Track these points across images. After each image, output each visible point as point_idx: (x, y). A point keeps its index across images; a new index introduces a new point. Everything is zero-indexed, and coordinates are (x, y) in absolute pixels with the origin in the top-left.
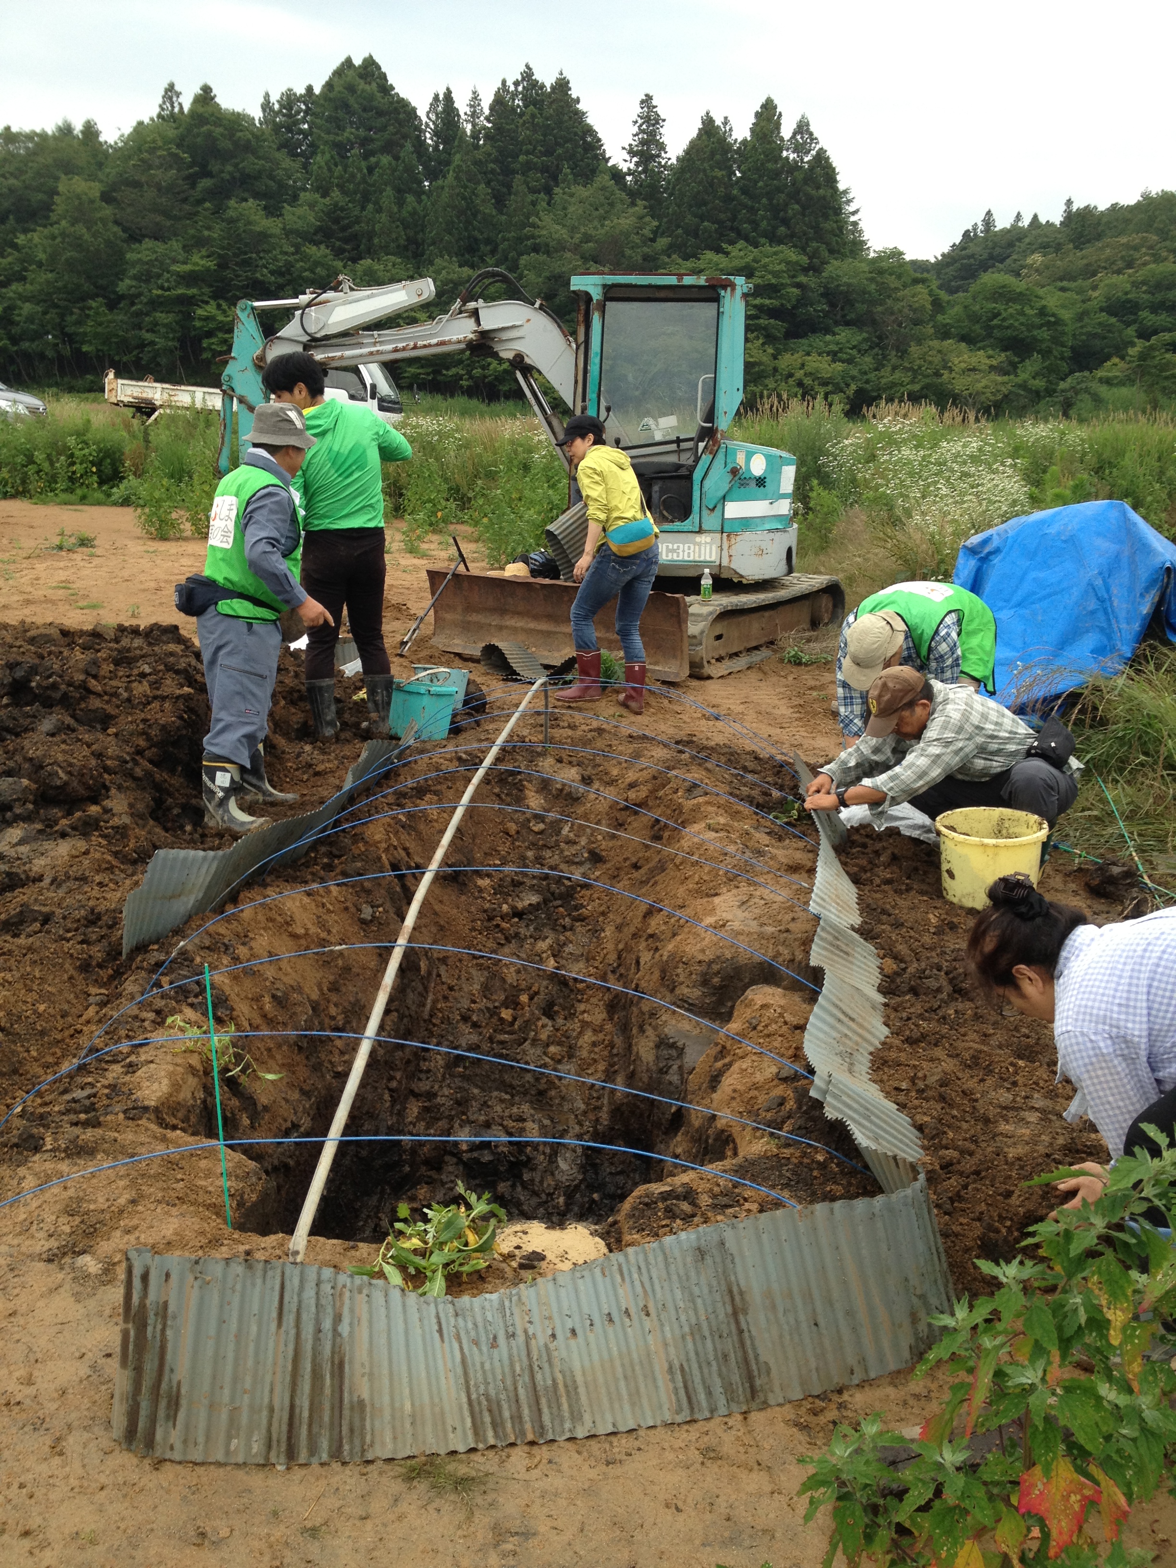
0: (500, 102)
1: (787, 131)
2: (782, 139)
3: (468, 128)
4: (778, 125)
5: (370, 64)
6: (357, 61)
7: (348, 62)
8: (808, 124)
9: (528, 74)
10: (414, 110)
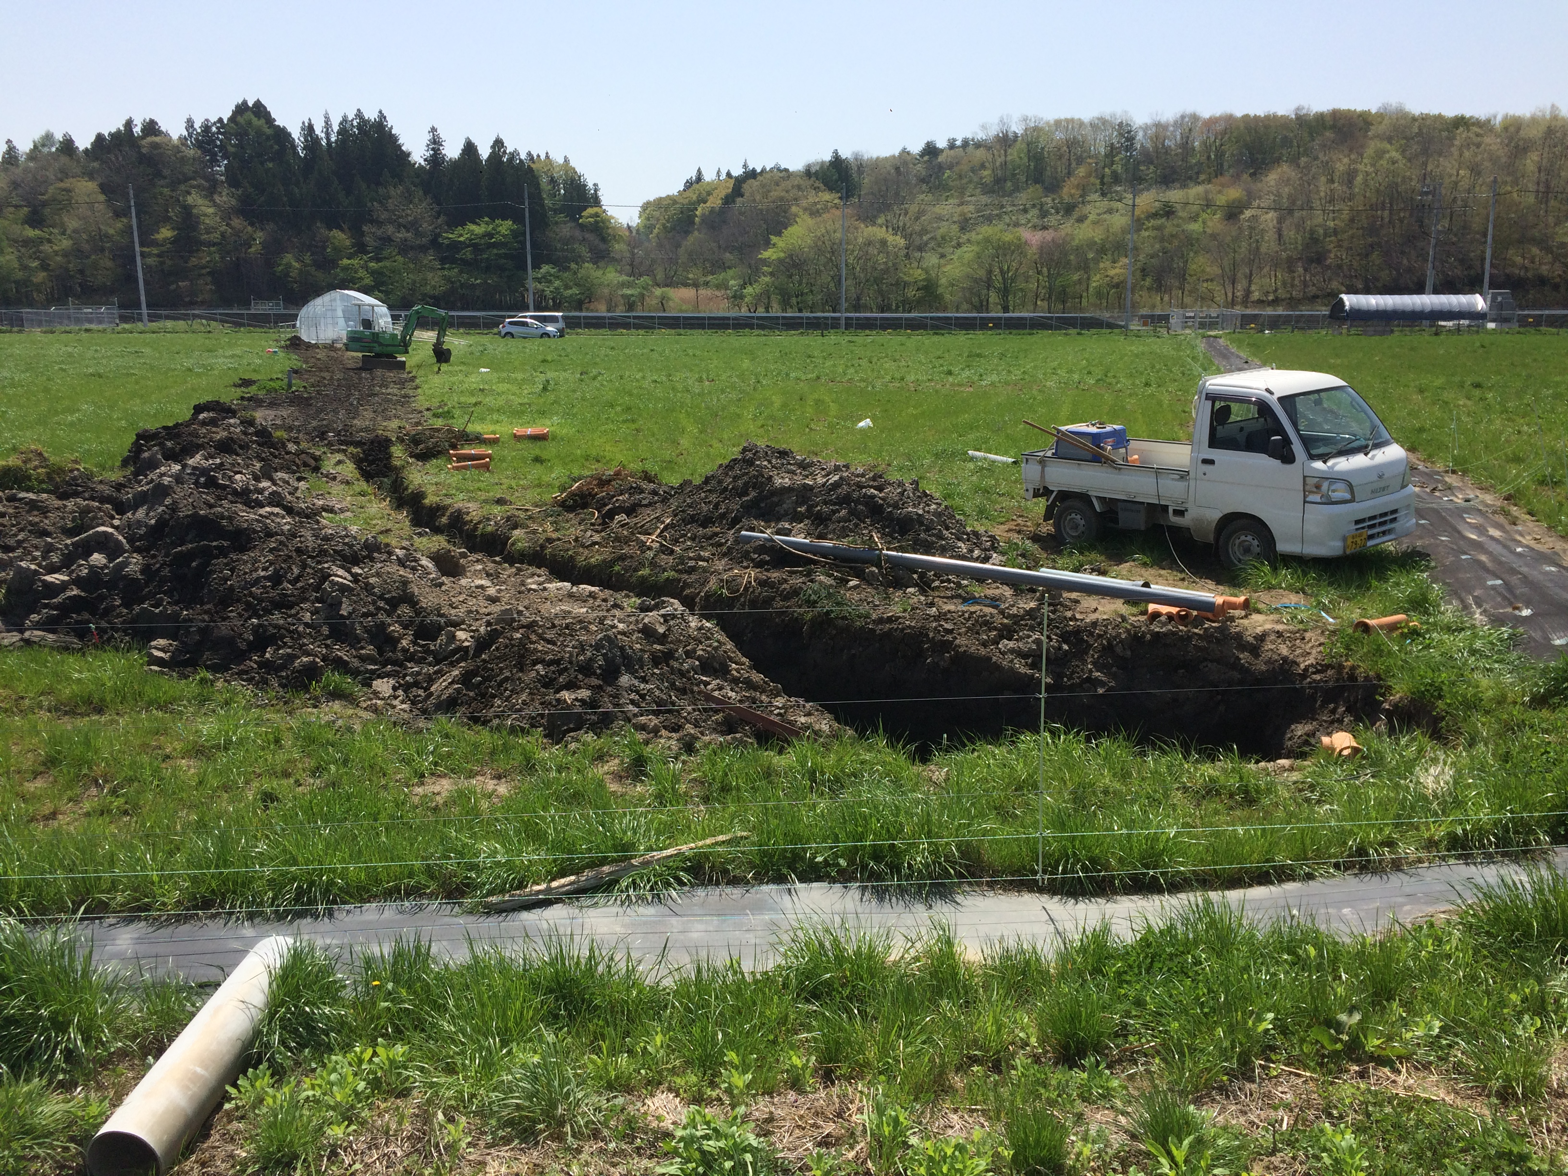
0: (343, 131)
3: (324, 142)
5: (258, 104)
6: (250, 104)
7: (245, 103)
9: (359, 114)
10: (289, 135)
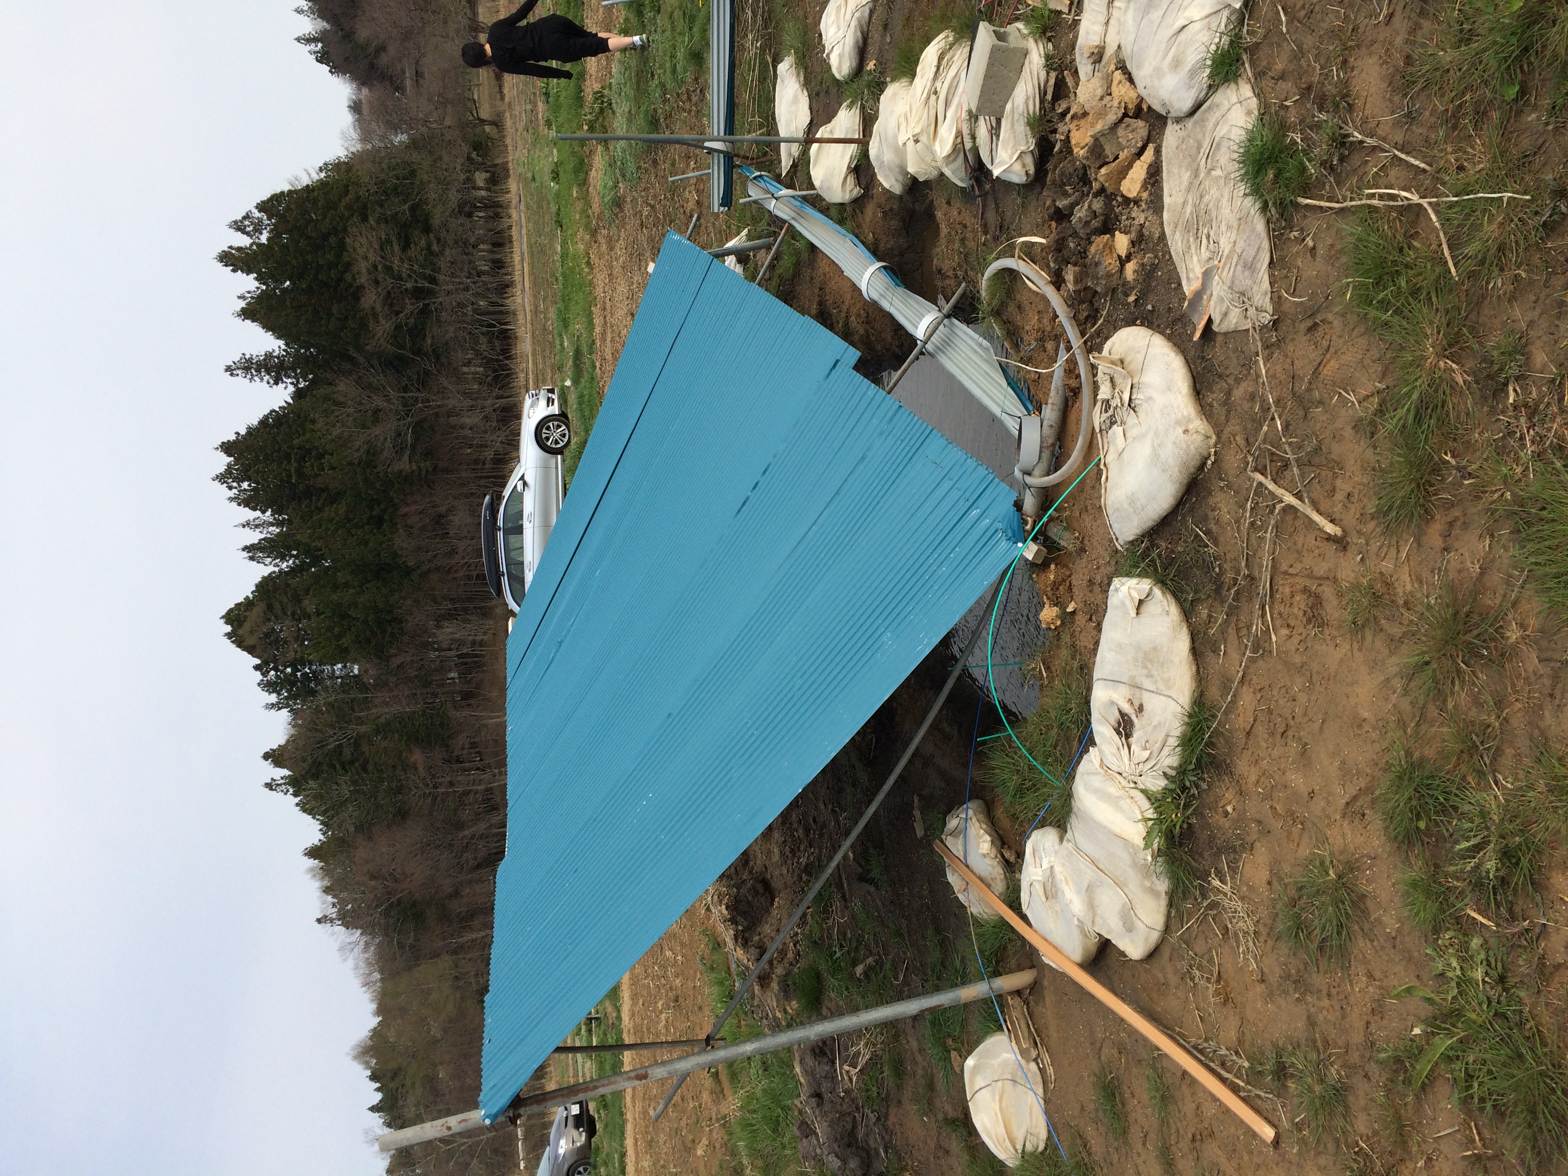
1: (244, 241)
2: (251, 245)
4: (239, 249)
8: (236, 222)
